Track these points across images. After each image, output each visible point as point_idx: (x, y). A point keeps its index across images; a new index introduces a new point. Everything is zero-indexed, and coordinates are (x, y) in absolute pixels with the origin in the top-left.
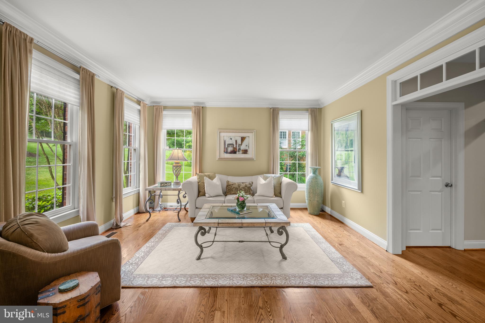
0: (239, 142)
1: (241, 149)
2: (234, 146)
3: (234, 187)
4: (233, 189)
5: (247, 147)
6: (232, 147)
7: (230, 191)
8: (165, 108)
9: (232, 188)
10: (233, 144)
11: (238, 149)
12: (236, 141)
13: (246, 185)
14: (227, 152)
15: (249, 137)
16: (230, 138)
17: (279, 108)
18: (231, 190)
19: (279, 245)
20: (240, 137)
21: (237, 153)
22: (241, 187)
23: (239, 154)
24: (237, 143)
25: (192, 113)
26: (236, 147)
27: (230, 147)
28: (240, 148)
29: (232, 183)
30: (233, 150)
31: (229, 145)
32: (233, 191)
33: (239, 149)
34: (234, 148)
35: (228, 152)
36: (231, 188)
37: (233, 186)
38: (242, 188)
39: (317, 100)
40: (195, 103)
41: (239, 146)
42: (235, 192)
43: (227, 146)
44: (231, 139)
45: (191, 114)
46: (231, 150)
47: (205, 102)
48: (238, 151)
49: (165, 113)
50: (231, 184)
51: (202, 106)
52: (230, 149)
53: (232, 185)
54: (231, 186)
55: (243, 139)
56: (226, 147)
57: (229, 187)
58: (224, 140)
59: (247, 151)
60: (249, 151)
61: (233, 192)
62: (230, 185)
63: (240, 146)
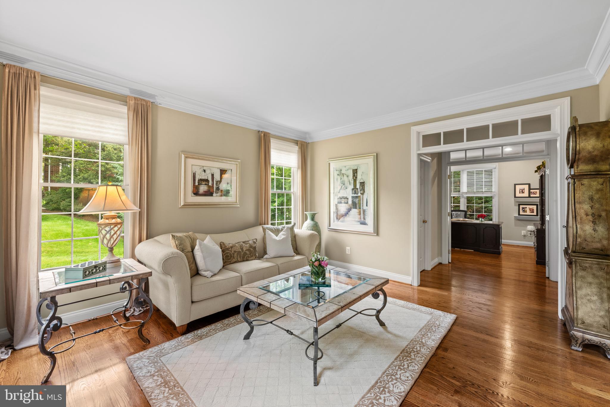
0: (217, 177)
1: (219, 189)
2: (209, 183)
3: (235, 251)
4: (234, 254)
5: (229, 185)
6: (205, 185)
7: (228, 259)
8: (47, 80)
9: (233, 252)
10: (207, 181)
11: (215, 188)
12: (213, 175)
13: (250, 245)
14: (196, 193)
15: (231, 170)
16: (202, 169)
17: (270, 133)
18: (231, 257)
19: (374, 312)
20: (218, 168)
21: (214, 194)
22: (244, 249)
23: (216, 196)
24: (214, 179)
25: (129, 109)
26: (213, 184)
27: (202, 184)
28: (219, 187)
29: (231, 245)
30: (207, 190)
31: (201, 180)
32: (234, 257)
33: (218, 189)
34: (209, 187)
35: (200, 193)
36: (230, 253)
37: (233, 250)
38: (246, 250)
39: (306, 133)
40: (132, 91)
41: (216, 184)
42: (237, 258)
43: (198, 182)
44: (205, 171)
45: (127, 111)
46: (205, 190)
47: (156, 96)
48: (216, 191)
49: (44, 91)
50: (229, 247)
51: (152, 100)
52: (203, 188)
53: (232, 247)
54: (230, 251)
55: (223, 172)
56: (197, 184)
57: (228, 253)
58: (192, 171)
59: (229, 193)
60: (232, 193)
61: (234, 260)
62: (228, 249)
63: (219, 183)
